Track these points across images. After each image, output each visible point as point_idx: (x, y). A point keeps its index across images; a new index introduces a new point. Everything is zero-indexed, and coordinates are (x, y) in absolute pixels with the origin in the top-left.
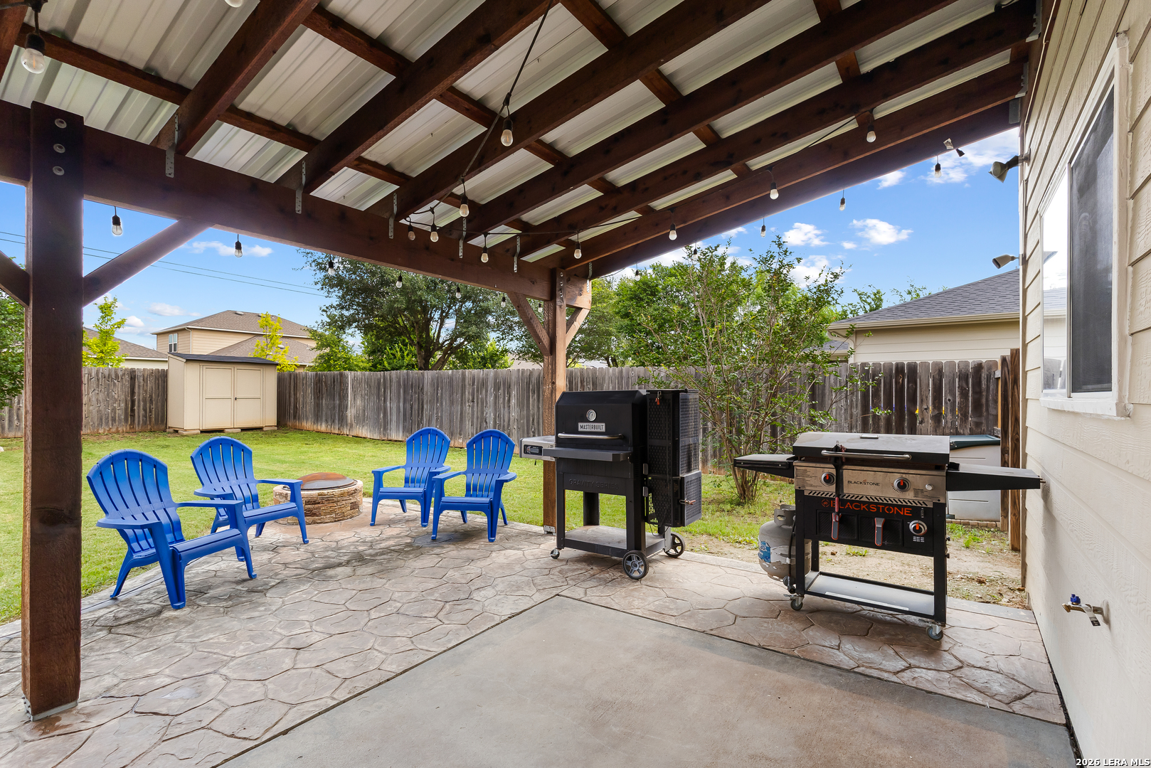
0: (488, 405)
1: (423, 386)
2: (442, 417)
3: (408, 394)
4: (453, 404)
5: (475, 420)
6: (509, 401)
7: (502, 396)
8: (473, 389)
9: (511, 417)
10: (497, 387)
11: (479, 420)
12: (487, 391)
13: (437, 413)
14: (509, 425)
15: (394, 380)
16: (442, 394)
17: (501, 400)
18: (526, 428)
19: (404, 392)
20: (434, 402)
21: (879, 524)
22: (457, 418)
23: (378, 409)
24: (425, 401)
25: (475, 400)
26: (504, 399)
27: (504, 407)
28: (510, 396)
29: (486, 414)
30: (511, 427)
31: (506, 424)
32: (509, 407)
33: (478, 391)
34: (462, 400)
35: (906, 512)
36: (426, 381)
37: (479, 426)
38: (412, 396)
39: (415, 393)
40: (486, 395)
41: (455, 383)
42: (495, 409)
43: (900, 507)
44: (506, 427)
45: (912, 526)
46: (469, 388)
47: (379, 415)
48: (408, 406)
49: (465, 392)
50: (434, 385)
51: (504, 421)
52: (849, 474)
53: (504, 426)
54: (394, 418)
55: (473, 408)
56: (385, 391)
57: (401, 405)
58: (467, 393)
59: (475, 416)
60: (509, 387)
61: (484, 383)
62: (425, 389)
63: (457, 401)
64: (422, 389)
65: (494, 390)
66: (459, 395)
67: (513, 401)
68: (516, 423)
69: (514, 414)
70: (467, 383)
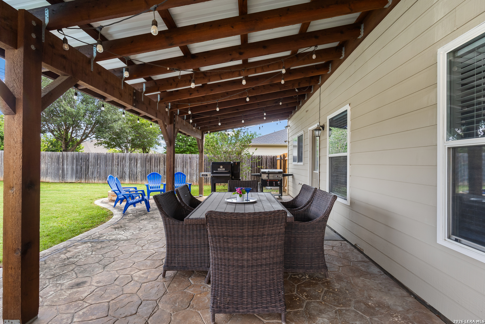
0: (126, 166)
1: (89, 159)
2: (100, 172)
3: (79, 162)
4: (107, 166)
5: (119, 172)
6: (137, 165)
7: (133, 163)
8: (118, 161)
9: (138, 171)
10: (131, 159)
11: (121, 172)
12: (125, 161)
13: (97, 170)
14: (136, 174)
15: (70, 156)
16: (100, 162)
17: (133, 165)
18: (144, 174)
19: (77, 161)
20: (95, 166)
21: (274, 183)
22: (109, 172)
23: (58, 169)
24: (90, 165)
25: (119, 165)
26: (134, 164)
27: (134, 167)
28: (137, 163)
29: (125, 170)
30: (138, 174)
31: (135, 173)
32: (137, 167)
33: (120, 161)
34: (112, 165)
35: (277, 181)
36: (90, 157)
37: (121, 174)
38: (81, 163)
39: (84, 162)
40: (125, 163)
41: (108, 158)
42: (130, 168)
43: (277, 180)
44: (135, 174)
45: (278, 182)
46: (116, 160)
47: (58, 171)
48: (79, 167)
49: (113, 162)
50: (95, 159)
51: (134, 172)
52: (270, 175)
53: (134, 174)
54: (70, 172)
55: (118, 167)
56: (63, 161)
57: (75, 167)
58: (115, 162)
59: (119, 170)
60: (137, 160)
61: (124, 158)
62: (90, 160)
63: (109, 165)
64: (88, 160)
65: (129, 161)
66: (110, 163)
67: (139, 165)
68: (140, 173)
69: (139, 170)
70: (114, 158)
